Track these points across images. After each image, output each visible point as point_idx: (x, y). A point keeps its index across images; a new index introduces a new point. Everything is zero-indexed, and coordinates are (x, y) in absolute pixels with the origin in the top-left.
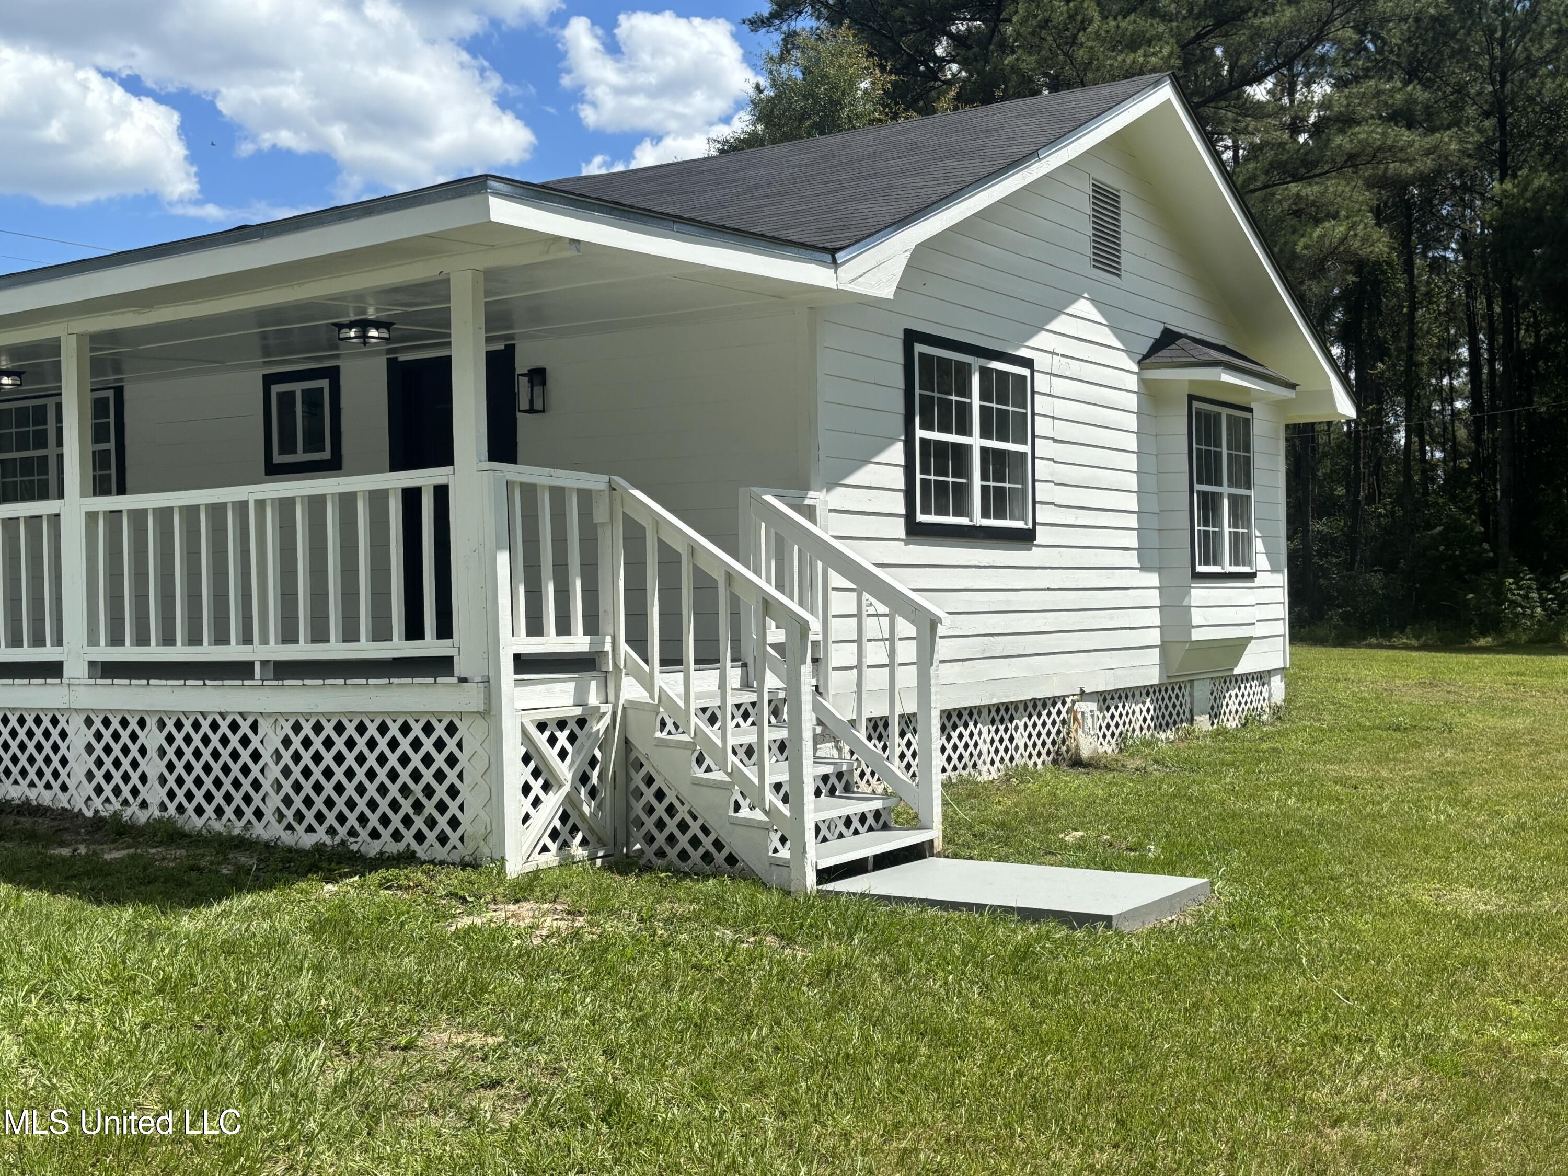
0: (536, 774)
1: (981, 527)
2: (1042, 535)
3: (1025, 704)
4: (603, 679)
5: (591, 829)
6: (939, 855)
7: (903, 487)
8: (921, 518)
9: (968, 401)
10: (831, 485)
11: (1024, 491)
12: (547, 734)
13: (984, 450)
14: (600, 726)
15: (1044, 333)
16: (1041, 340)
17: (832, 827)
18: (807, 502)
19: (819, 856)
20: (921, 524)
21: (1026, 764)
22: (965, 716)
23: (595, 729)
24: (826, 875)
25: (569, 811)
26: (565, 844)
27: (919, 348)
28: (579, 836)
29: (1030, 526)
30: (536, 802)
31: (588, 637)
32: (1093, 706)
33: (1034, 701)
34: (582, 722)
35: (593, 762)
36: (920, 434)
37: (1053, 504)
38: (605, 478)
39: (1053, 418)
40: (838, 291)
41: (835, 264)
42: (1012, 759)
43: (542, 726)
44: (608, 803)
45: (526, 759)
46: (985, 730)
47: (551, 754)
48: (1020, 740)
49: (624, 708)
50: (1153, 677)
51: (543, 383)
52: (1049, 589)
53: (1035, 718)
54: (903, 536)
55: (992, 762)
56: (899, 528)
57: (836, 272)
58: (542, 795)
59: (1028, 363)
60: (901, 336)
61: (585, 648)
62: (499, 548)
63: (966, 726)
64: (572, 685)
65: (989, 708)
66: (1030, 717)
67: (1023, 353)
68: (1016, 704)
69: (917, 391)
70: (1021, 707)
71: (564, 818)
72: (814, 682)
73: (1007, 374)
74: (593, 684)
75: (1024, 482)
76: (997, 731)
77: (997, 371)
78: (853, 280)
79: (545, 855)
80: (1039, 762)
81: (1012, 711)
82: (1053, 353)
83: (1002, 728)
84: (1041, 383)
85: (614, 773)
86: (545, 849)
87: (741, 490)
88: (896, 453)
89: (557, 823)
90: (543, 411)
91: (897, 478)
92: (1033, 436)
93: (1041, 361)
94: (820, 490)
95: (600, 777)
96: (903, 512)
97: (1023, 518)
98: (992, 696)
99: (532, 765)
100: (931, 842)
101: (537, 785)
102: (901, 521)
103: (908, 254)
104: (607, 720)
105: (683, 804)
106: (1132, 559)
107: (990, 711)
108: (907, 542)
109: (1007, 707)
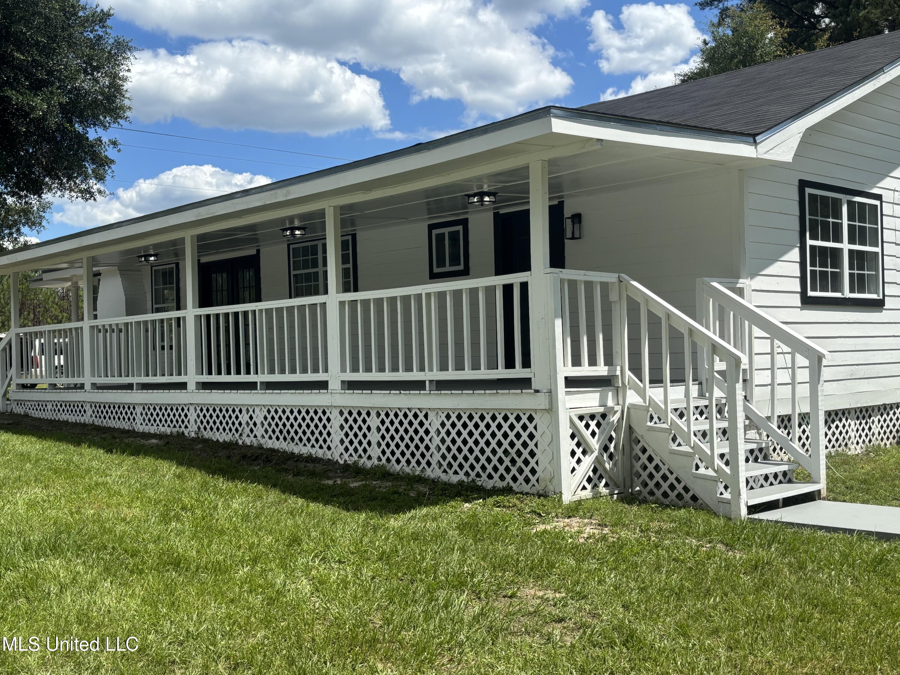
0: (578, 445)
1: (849, 298)
2: (889, 303)
3: (879, 407)
4: (616, 391)
5: (610, 478)
6: (824, 499)
7: (799, 275)
8: (810, 293)
9: (840, 221)
10: (753, 275)
11: (877, 275)
12: (584, 422)
13: (851, 252)
14: (615, 418)
15: (889, 178)
16: (887, 182)
17: (756, 481)
18: (738, 285)
19: (749, 498)
20: (810, 297)
21: (879, 444)
22: (840, 415)
23: (611, 420)
24: (753, 509)
25: (598, 466)
26: (595, 486)
27: (808, 191)
28: (604, 481)
29: (881, 297)
30: (579, 461)
31: (607, 367)
33: (885, 406)
34: (604, 416)
35: (611, 439)
36: (810, 242)
37: (896, 283)
38: (616, 275)
39: (895, 230)
40: (758, 159)
41: (755, 143)
42: (870, 441)
43: (581, 418)
44: (620, 463)
45: (573, 436)
46: (853, 423)
47: (587, 434)
48: (876, 429)
49: (628, 408)
51: (580, 222)
52: (894, 336)
53: (885, 416)
54: (800, 305)
55: (858, 443)
56: (797, 300)
57: (756, 148)
58: (582, 457)
59: (879, 197)
60: (797, 184)
61: (605, 373)
62: (556, 317)
63: (840, 420)
64: (597, 395)
65: (855, 410)
66: (882, 415)
67: (875, 191)
68: (873, 408)
69: (808, 217)
70: (876, 410)
71: (595, 471)
72: (744, 394)
73: (864, 204)
74: (610, 394)
75: (877, 270)
76: (860, 424)
77: (859, 203)
78: (767, 152)
79: (584, 492)
80: (888, 443)
81: (870, 411)
82: (894, 190)
83: (864, 422)
84: (887, 209)
85: (623, 445)
86: (584, 488)
87: (698, 280)
88: (795, 254)
89: (591, 474)
90: (580, 238)
91: (796, 270)
92: (883, 242)
93: (887, 196)
94: (747, 278)
95: (615, 448)
96: (799, 290)
97: (877, 293)
98: (857, 402)
99: (576, 440)
100: (819, 491)
101: (579, 452)
102: (798, 296)
103: (801, 135)
104: (618, 415)
105: (664, 464)
107: (856, 412)
108: (802, 309)
109: (867, 409)
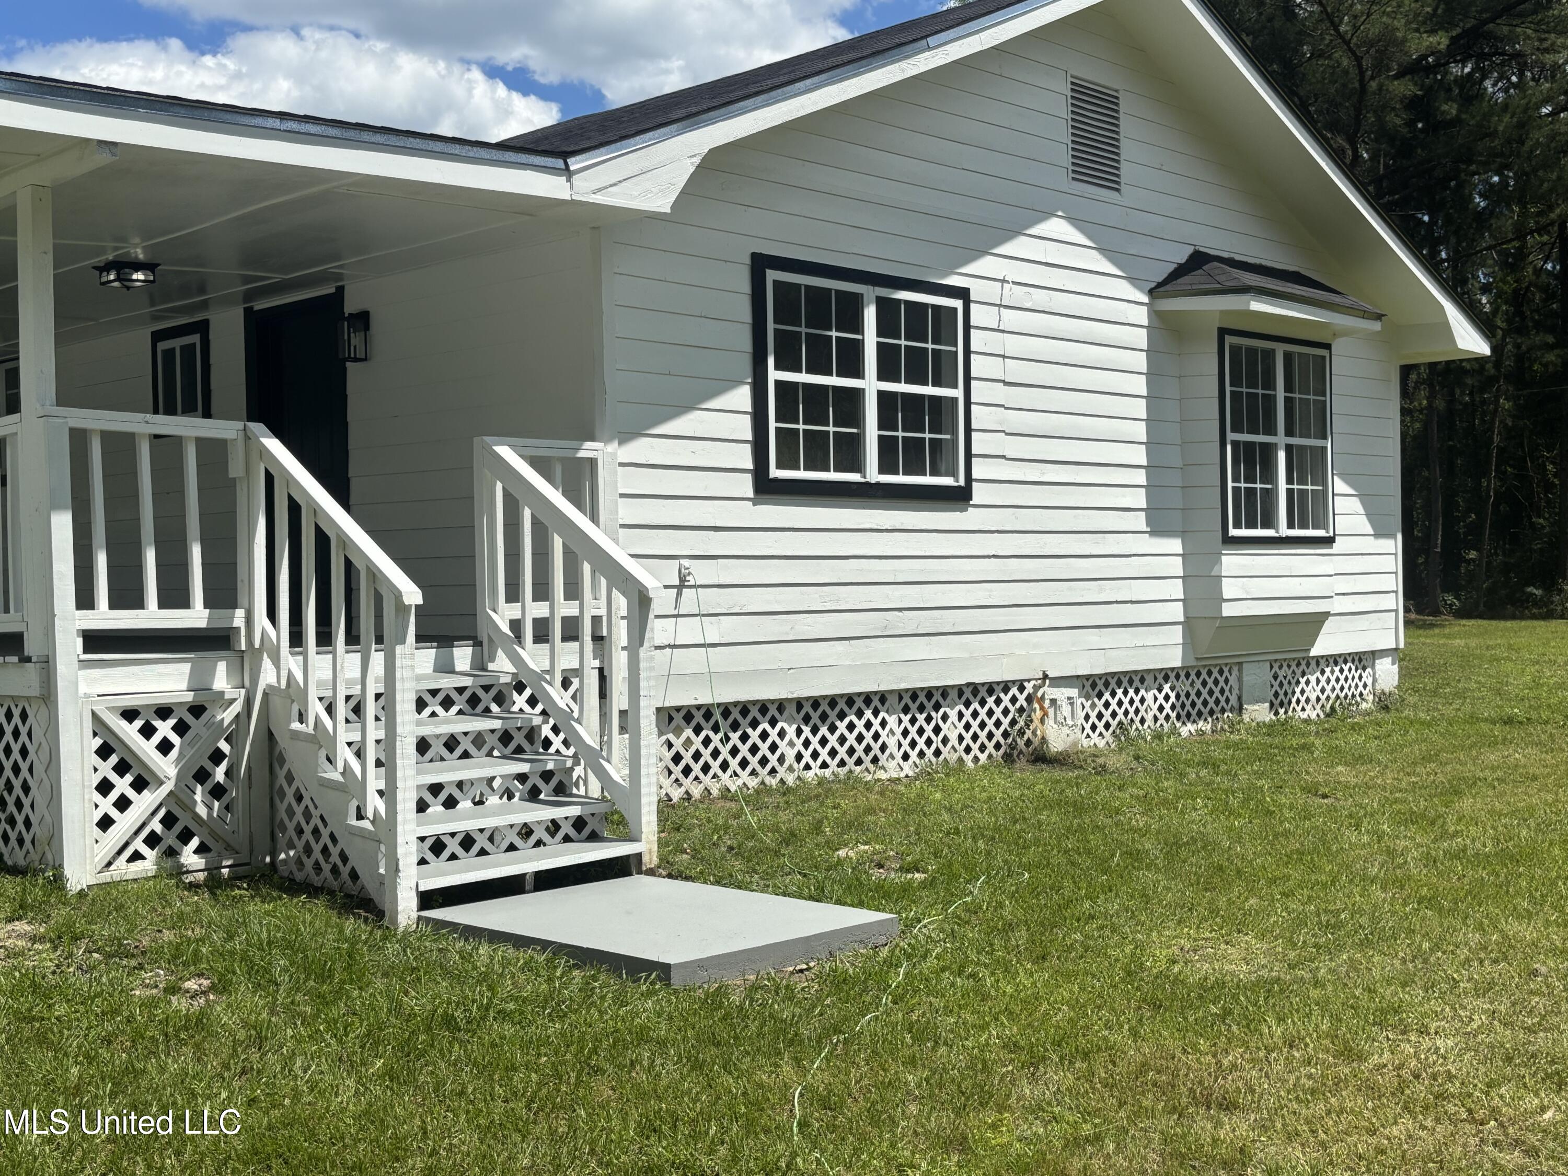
0: (122, 768)
1: (878, 484)
2: (979, 494)
3: (960, 690)
4: (239, 659)
5: (213, 834)
6: (651, 872)
7: (749, 437)
8: (775, 473)
9: (860, 337)
10: (626, 436)
11: (955, 441)
12: (138, 723)
13: (883, 396)
14: (227, 716)
15: (989, 258)
16: (985, 265)
18: (582, 454)
19: (421, 876)
20: (776, 480)
21: (961, 760)
22: (859, 703)
23: (219, 718)
25: (177, 812)
26: (171, 853)
27: (772, 275)
28: (195, 842)
29: (962, 482)
30: (123, 804)
31: (208, 610)
32: (1074, 692)
33: (975, 688)
34: (197, 710)
35: (217, 757)
36: (774, 375)
37: (1003, 457)
38: (240, 425)
39: (1004, 357)
40: (573, 202)
41: (567, 172)
42: (937, 753)
43: (130, 715)
44: (239, 807)
45: (104, 752)
46: (892, 721)
47: (147, 749)
48: (952, 730)
49: (265, 695)
50: (1174, 659)
51: (367, 327)
52: (994, 556)
53: (975, 705)
54: (751, 494)
55: (906, 757)
56: (746, 486)
57: (569, 180)
58: (131, 794)
59: (963, 294)
60: (748, 261)
61: (203, 624)
62: (57, 506)
63: (860, 714)
64: (186, 668)
65: (900, 694)
66: (967, 704)
67: (954, 281)
68: (945, 691)
69: (771, 326)
70: (954, 694)
71: (169, 821)
72: (597, 663)
73: (925, 306)
74: (222, 667)
75: (955, 432)
76: (913, 721)
77: (907, 303)
78: (600, 190)
79: (138, 865)
80: (983, 757)
81: (937, 696)
82: (1004, 281)
83: (921, 718)
84: (978, 315)
85: (249, 768)
86: (137, 856)
87: (476, 440)
88: (742, 397)
89: (156, 826)
90: (365, 359)
91: (744, 428)
92: (968, 378)
93: (978, 290)
94: (607, 441)
95: (227, 774)
96: (750, 465)
97: (954, 474)
98: (901, 680)
99: (114, 759)
100: (639, 856)
101: (122, 785)
102: (749, 477)
103: (697, 160)
104: (236, 708)
105: (316, 808)
106: (1139, 521)
107: (901, 698)
108: (755, 502)
109: (930, 693)
